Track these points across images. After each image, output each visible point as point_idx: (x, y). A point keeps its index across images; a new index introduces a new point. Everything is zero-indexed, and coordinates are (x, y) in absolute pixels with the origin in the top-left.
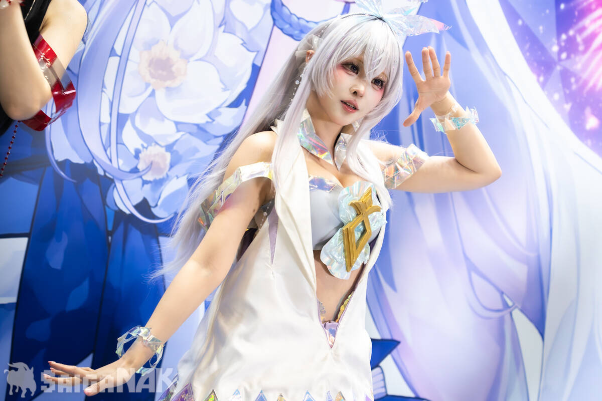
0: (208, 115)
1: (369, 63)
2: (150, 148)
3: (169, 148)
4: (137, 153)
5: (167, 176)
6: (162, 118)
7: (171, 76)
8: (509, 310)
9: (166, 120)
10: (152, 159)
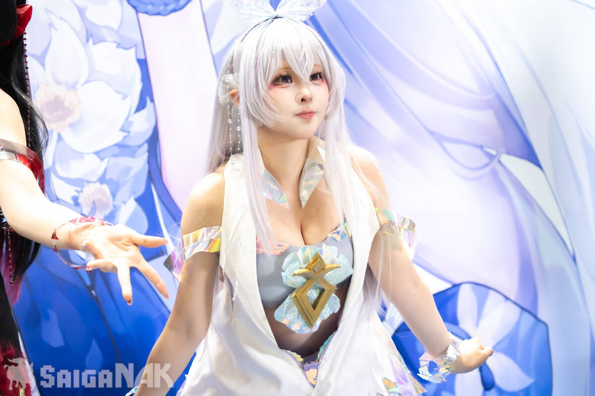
0: (122, 130)
1: (296, 65)
2: (85, 190)
3: (102, 180)
4: (75, 200)
5: (115, 206)
6: (80, 155)
7: (69, 112)
8: (496, 160)
9: (85, 156)
10: (92, 198)
